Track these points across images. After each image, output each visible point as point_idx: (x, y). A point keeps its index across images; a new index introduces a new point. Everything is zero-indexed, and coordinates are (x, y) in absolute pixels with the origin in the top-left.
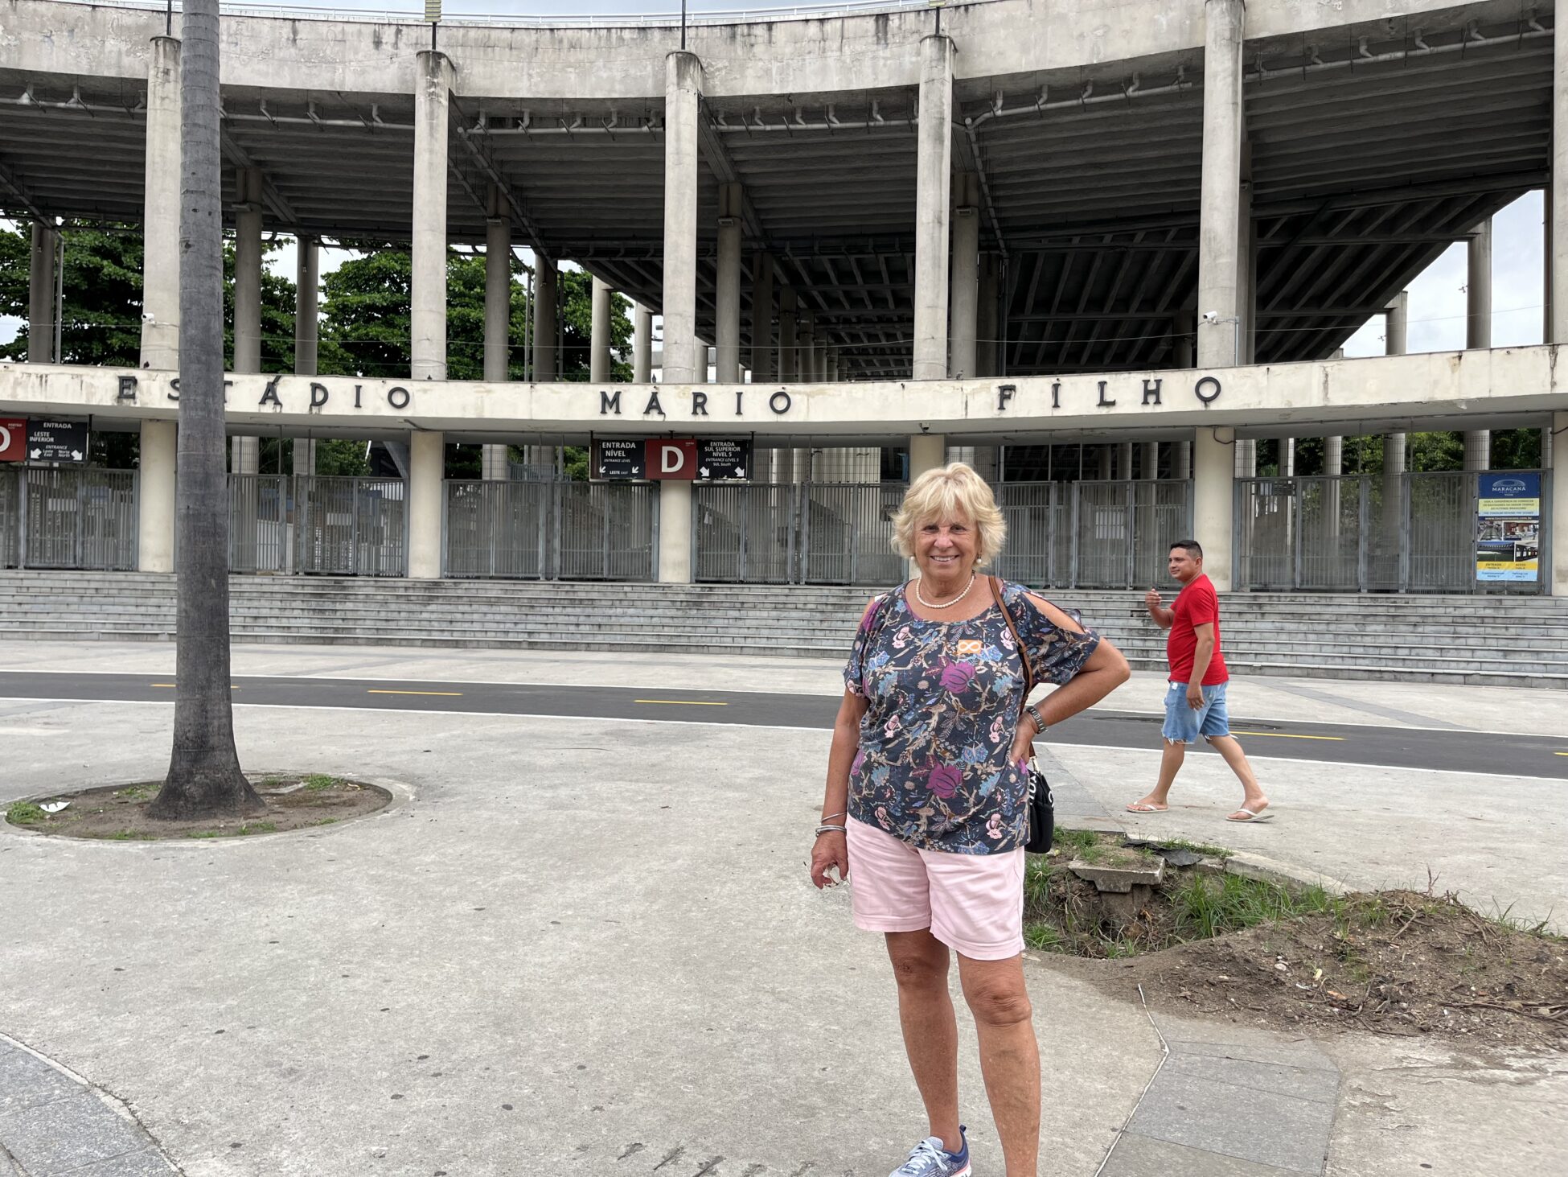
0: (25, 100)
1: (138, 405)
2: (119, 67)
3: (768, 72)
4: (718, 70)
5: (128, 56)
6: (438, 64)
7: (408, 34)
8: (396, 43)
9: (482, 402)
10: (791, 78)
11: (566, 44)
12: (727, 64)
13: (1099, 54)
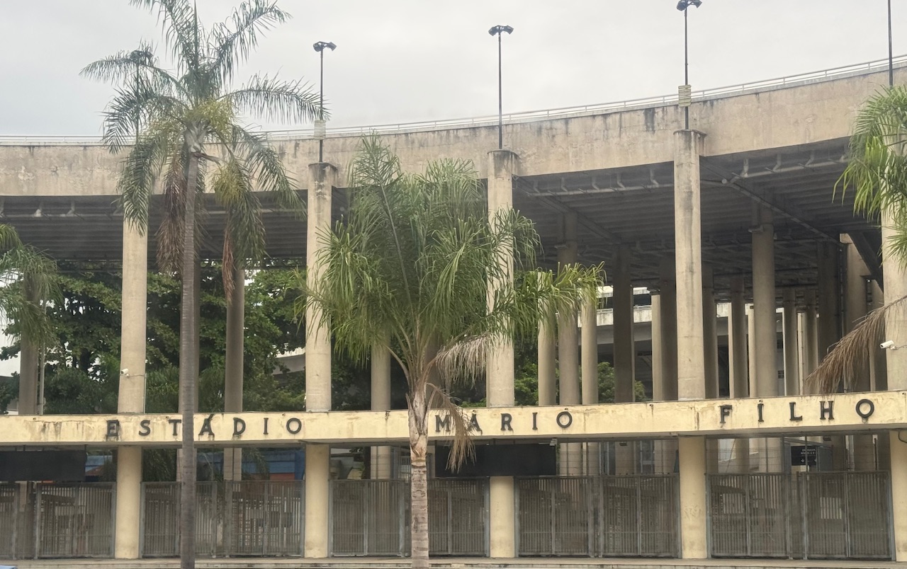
0: (38, 214)
1: (119, 440)
2: (103, 188)
3: (566, 155)
4: (529, 156)
5: (109, 179)
6: (323, 172)
7: (303, 146)
8: (295, 154)
9: (352, 426)
10: (583, 160)
11: (416, 144)
12: (536, 151)
13: (809, 136)
